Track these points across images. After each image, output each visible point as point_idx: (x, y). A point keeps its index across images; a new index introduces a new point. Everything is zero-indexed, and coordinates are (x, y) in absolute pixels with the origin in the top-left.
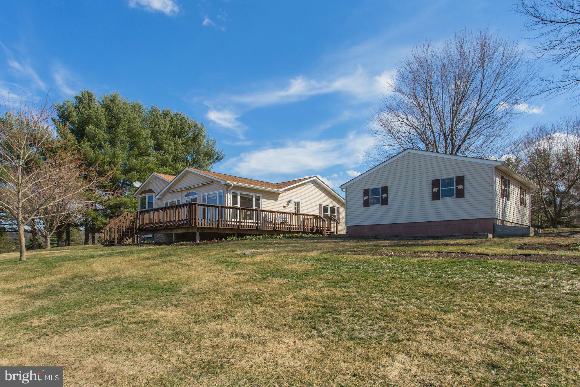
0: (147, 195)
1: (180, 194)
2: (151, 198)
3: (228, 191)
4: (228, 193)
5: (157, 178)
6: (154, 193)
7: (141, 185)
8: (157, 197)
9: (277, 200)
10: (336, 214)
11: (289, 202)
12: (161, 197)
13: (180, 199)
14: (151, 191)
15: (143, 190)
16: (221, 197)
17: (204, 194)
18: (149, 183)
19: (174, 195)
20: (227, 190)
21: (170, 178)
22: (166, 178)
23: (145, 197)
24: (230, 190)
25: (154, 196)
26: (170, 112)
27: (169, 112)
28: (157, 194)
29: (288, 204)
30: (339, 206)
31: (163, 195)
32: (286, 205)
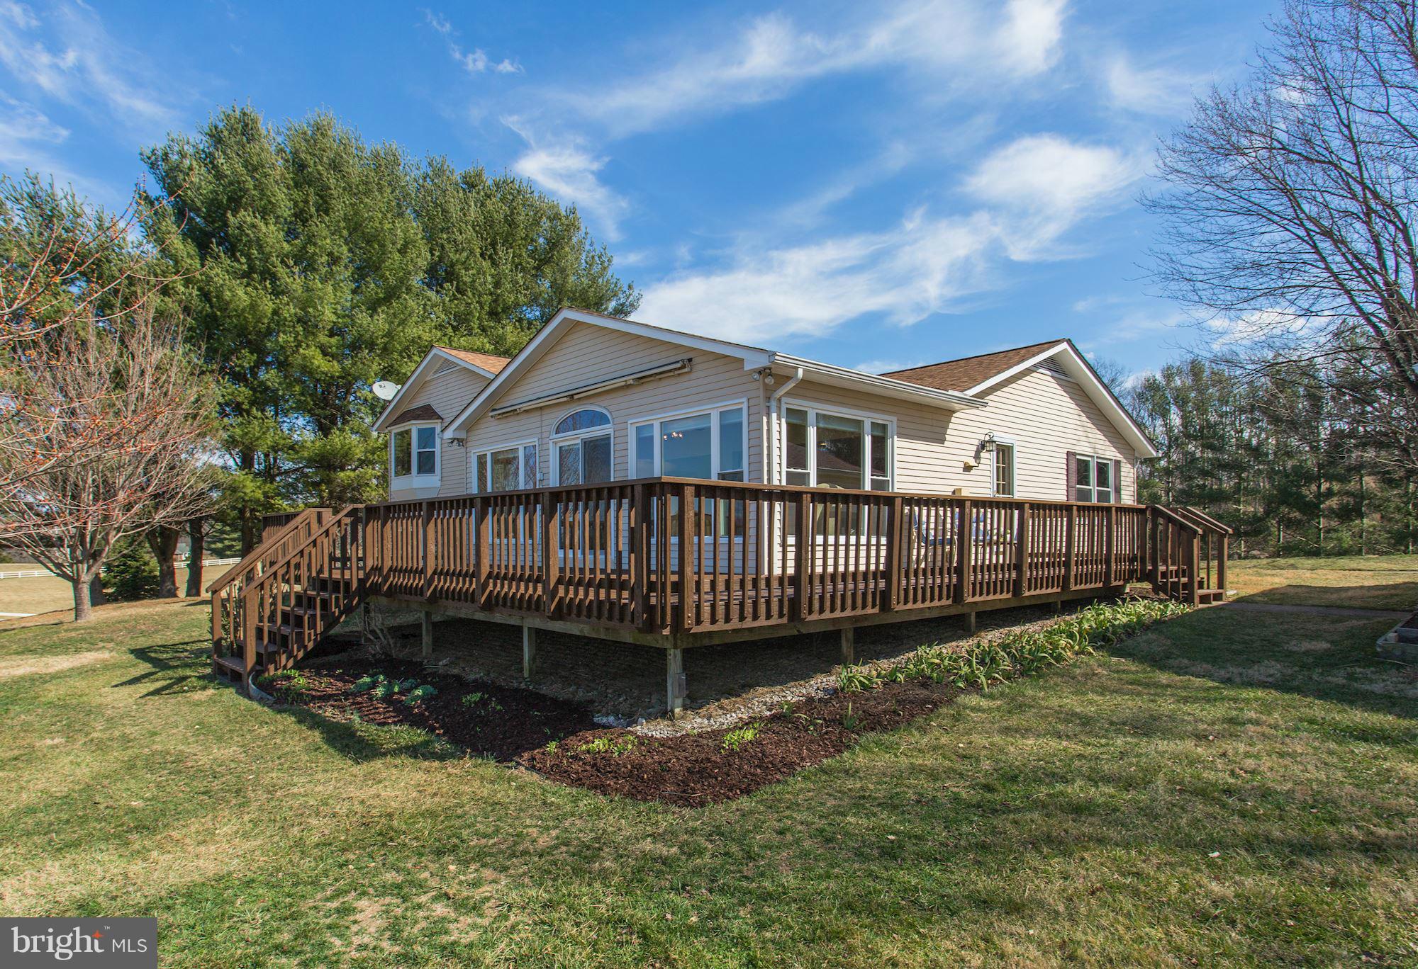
0: (414, 427)
1: (534, 420)
2: (427, 437)
3: (774, 404)
4: (774, 416)
5: (447, 364)
6: (440, 418)
7: (399, 391)
8: (449, 434)
9: (942, 441)
10: (1111, 489)
11: (982, 446)
12: (462, 435)
13: (534, 441)
14: (427, 412)
15: (404, 408)
16: (731, 431)
17: (642, 420)
18: (422, 385)
19: (512, 424)
20: (768, 399)
21: (491, 365)
22: (478, 363)
23: (408, 432)
24: (779, 400)
25: (438, 430)
26: (484, 177)
27: (479, 175)
28: (448, 421)
29: (977, 457)
30: (1119, 457)
31: (471, 425)
32: (972, 462)
